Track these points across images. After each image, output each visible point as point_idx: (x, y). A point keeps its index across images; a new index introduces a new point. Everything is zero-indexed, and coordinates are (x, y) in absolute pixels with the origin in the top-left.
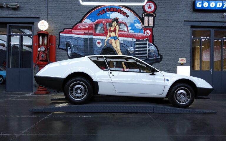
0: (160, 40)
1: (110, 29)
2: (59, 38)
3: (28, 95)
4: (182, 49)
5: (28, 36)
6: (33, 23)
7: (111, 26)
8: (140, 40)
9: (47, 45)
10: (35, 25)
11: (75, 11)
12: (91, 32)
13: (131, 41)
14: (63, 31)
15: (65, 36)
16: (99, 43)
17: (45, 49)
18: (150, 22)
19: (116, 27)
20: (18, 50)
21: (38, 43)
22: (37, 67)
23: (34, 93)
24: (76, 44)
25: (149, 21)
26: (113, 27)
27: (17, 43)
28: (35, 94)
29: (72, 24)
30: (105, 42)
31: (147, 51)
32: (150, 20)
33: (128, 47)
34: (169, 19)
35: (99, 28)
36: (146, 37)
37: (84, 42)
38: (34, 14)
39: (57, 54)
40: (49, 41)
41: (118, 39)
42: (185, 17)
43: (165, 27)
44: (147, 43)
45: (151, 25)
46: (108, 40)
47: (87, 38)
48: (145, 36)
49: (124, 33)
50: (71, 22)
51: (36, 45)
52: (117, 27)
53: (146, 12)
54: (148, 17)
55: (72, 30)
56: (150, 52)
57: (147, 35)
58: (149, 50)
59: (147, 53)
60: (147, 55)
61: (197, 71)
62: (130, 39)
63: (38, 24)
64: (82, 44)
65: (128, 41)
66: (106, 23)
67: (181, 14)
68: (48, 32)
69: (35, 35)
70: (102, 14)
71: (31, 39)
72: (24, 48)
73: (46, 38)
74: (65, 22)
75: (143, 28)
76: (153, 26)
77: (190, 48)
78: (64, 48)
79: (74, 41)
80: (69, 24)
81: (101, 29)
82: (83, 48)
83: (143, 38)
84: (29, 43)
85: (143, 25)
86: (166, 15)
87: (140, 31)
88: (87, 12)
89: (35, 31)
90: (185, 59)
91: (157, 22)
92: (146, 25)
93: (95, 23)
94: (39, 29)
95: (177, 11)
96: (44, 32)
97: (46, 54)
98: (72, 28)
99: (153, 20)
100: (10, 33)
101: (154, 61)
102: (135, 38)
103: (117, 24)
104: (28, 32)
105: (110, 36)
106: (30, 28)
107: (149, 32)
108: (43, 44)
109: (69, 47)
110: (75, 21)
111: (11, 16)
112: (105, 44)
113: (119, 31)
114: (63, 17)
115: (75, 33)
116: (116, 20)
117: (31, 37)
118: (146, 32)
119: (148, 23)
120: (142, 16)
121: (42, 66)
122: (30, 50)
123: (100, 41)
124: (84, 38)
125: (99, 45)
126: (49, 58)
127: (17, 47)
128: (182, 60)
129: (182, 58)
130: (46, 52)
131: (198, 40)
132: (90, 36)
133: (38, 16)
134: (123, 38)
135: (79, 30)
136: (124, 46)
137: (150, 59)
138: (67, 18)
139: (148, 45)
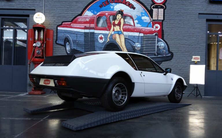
0: (172, 35)
1: (114, 22)
2: (57, 32)
3: (22, 95)
4: (196, 46)
5: (22, 30)
6: (28, 16)
7: (115, 19)
8: (148, 35)
9: (43, 40)
10: (30, 17)
11: (75, 2)
12: (92, 25)
13: (137, 36)
14: (61, 24)
15: (64, 30)
16: (101, 38)
17: (41, 44)
18: (160, 14)
19: (120, 20)
20: (11, 45)
21: (33, 37)
22: (32, 64)
23: (28, 93)
24: (75, 39)
25: (158, 14)
26: (117, 20)
27: (9, 37)
28: (30, 94)
29: (71, 16)
30: (108, 37)
31: (156, 48)
32: (160, 12)
33: (134, 42)
34: (182, 11)
35: (101, 21)
36: (155, 32)
37: (85, 37)
38: (29, 5)
39: (54, 51)
40: (46, 36)
41: (123, 34)
42: (199, 10)
43: (176, 21)
44: (156, 39)
45: (161, 18)
46: (112, 35)
47: (88, 33)
48: (153, 30)
49: (130, 27)
50: (70, 15)
51: (31, 40)
52: (122, 20)
53: (155, 4)
54: (157, 9)
55: (71, 23)
56: (159, 49)
57: (156, 30)
58: (158, 47)
59: (156, 49)
60: (155, 52)
61: (213, 71)
62: (137, 34)
63: (33, 16)
64: (82, 39)
65: (134, 36)
66: (109, 16)
67: (195, 6)
68: (44, 25)
69: (30, 28)
70: (105, 5)
71: (26, 33)
72: (18, 43)
73: (42, 32)
74: (63, 14)
75: (151, 21)
76: (162, 19)
77: (205, 44)
78: (63, 43)
79: (73, 35)
80: (68, 17)
81: (104, 22)
82: (84, 43)
83: (151, 32)
84: (23, 37)
85: (151, 18)
86: (178, 7)
87: (148, 25)
88: (88, 4)
89: (30, 24)
90: (199, 57)
91: (168, 15)
92: (155, 18)
93: (97, 16)
94: (35, 22)
95: (190, 2)
96: (41, 25)
97: (43, 50)
98: (72, 21)
99: (163, 13)
100: (2, 26)
101: (164, 59)
102: (142, 33)
103: (122, 17)
104: (22, 25)
105: (114, 30)
106: (25, 21)
107: (159, 26)
108: (39, 39)
109: (68, 43)
110: (74, 13)
111: (4, 7)
112: (108, 40)
113: (124, 25)
114: (61, 8)
115: (75, 26)
116: (120, 12)
117: (26, 30)
118: (154, 26)
119: (157, 16)
120: (151, 8)
121: (37, 63)
122: (25, 45)
123: (103, 36)
124: (85, 33)
125: (101, 40)
126: (45, 54)
127: (10, 42)
128: (196, 58)
129: (195, 55)
130: (43, 48)
131: (214, 35)
132: (92, 31)
133: (33, 8)
134: (129, 33)
135: (79, 23)
136: (130, 41)
137: (159, 56)
138: (66, 9)
139: (157, 40)
